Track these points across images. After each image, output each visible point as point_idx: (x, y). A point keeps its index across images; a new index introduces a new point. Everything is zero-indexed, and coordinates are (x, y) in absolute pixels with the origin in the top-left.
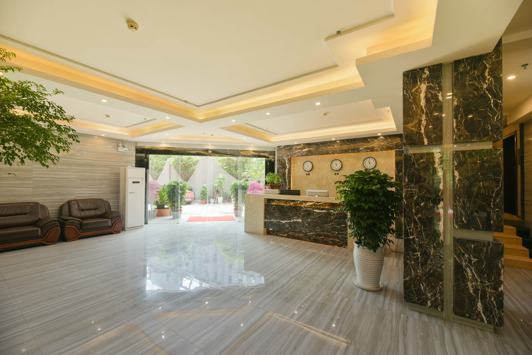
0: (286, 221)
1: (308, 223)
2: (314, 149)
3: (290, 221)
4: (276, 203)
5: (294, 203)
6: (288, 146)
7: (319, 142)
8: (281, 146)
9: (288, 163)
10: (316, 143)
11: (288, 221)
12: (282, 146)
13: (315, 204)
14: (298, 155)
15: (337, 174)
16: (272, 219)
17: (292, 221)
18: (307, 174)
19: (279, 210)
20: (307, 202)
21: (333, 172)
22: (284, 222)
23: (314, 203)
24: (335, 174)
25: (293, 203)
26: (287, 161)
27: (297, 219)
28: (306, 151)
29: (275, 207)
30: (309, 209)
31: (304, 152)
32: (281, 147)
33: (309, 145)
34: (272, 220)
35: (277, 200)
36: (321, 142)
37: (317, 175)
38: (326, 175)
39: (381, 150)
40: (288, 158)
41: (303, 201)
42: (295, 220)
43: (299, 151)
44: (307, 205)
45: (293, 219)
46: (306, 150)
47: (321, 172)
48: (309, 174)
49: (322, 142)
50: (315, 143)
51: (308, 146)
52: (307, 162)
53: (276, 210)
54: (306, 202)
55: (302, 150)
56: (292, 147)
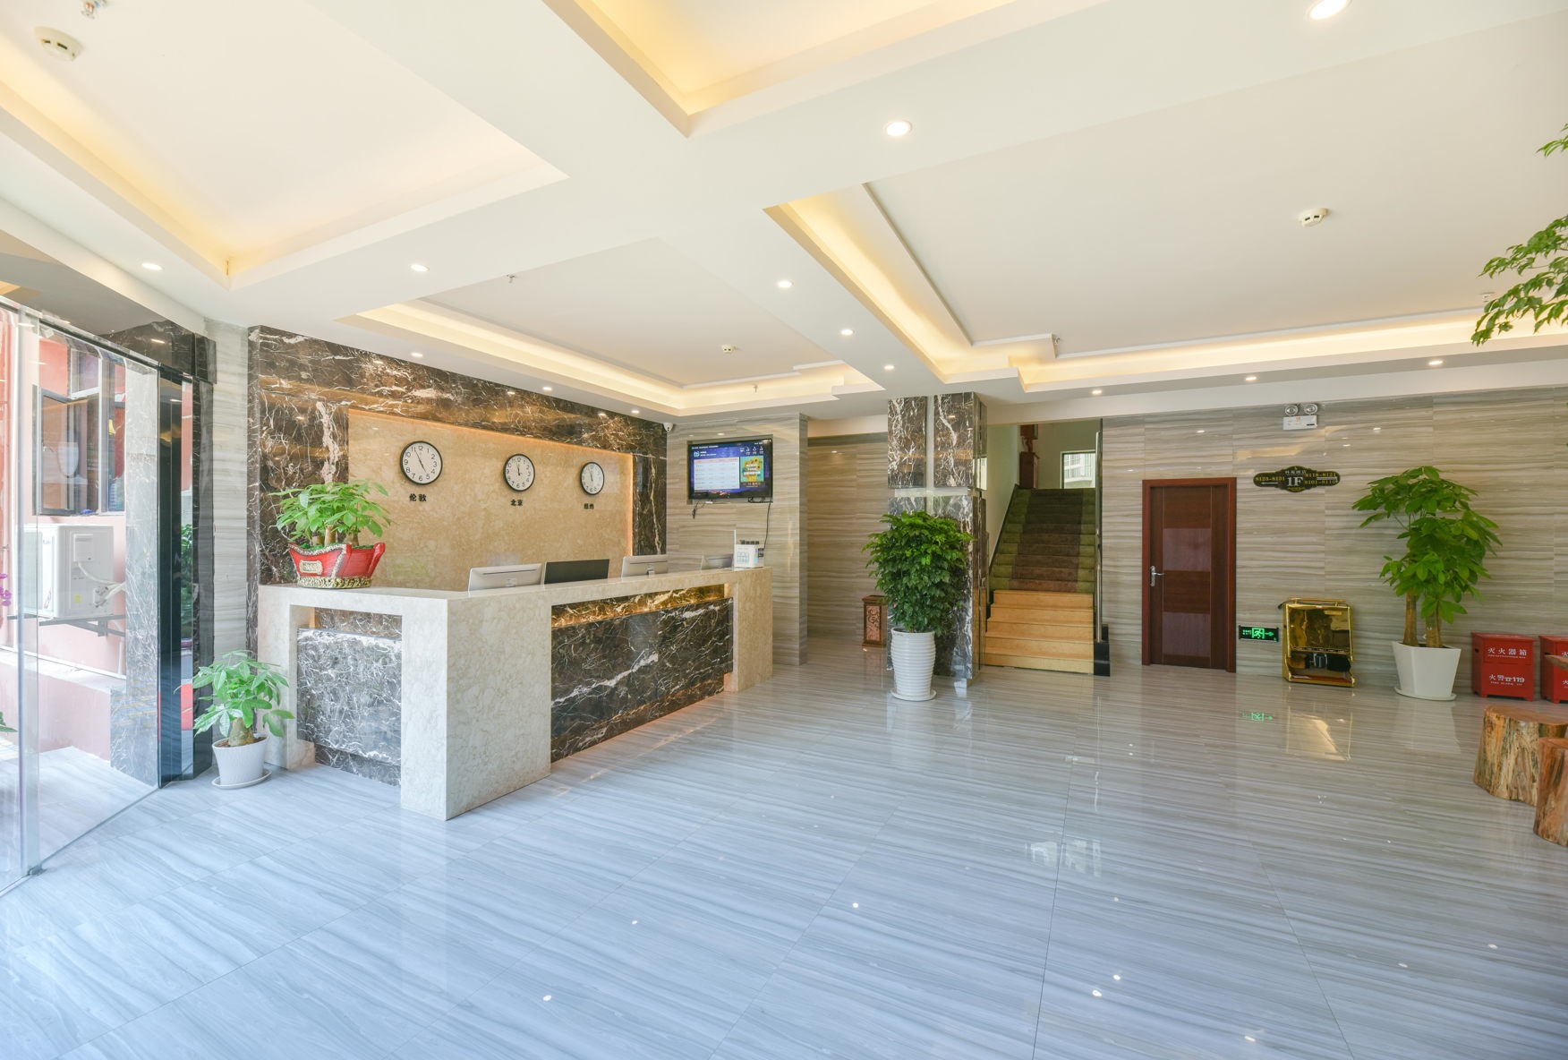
0: (620, 677)
1: (673, 659)
2: (460, 400)
3: (630, 671)
4: (571, 620)
5: (626, 604)
6: (335, 348)
7: (478, 380)
8: (291, 335)
9: (334, 437)
10: (469, 377)
11: (626, 673)
12: (300, 339)
13: (671, 597)
14: (392, 406)
15: (517, 503)
16: (574, 687)
17: (636, 668)
18: (412, 497)
19: (598, 641)
20: (656, 594)
21: (506, 496)
22: (612, 683)
23: (669, 594)
24: (513, 503)
25: (622, 606)
26: (326, 420)
27: (648, 658)
28: (429, 401)
29: (583, 637)
30: (673, 614)
31: (418, 401)
32: (286, 340)
33: (441, 378)
34: (575, 693)
35: (573, 606)
36: (485, 382)
37: (453, 501)
38: (484, 506)
39: (619, 449)
40: (334, 408)
41: (646, 595)
42: (642, 663)
43: (394, 388)
44: (656, 602)
45: (639, 661)
46: (429, 396)
47: (469, 490)
48: (422, 498)
49: (490, 383)
50: (463, 378)
51: (435, 381)
52: (416, 446)
53: (590, 644)
54: (652, 595)
55: (409, 390)
56: (358, 360)
